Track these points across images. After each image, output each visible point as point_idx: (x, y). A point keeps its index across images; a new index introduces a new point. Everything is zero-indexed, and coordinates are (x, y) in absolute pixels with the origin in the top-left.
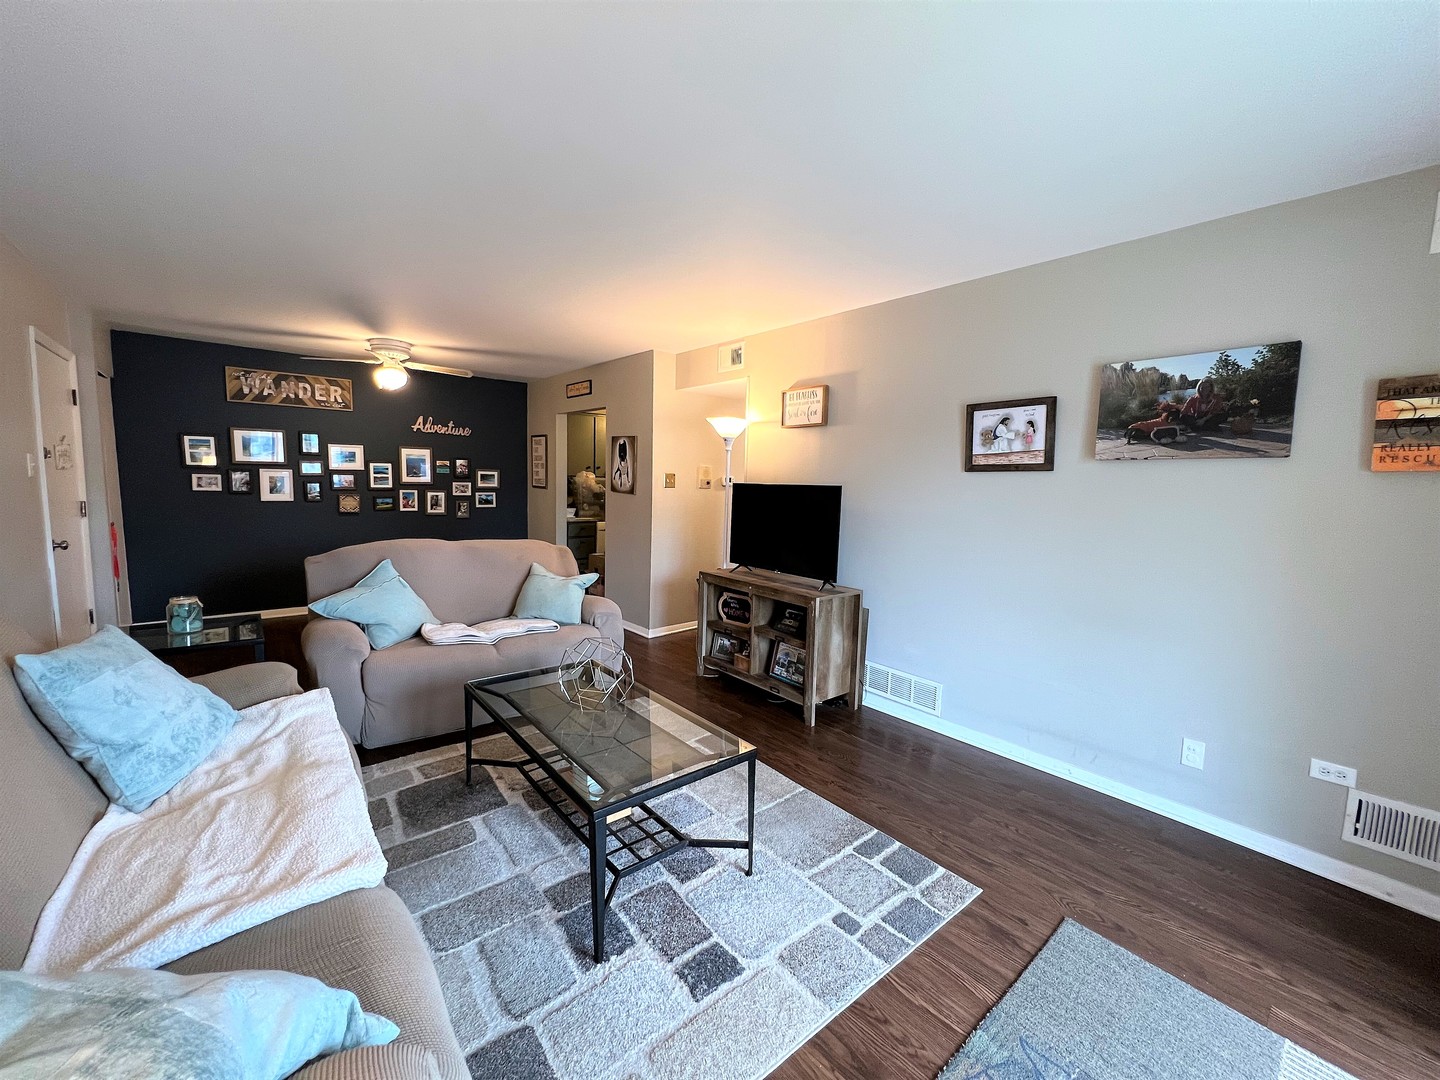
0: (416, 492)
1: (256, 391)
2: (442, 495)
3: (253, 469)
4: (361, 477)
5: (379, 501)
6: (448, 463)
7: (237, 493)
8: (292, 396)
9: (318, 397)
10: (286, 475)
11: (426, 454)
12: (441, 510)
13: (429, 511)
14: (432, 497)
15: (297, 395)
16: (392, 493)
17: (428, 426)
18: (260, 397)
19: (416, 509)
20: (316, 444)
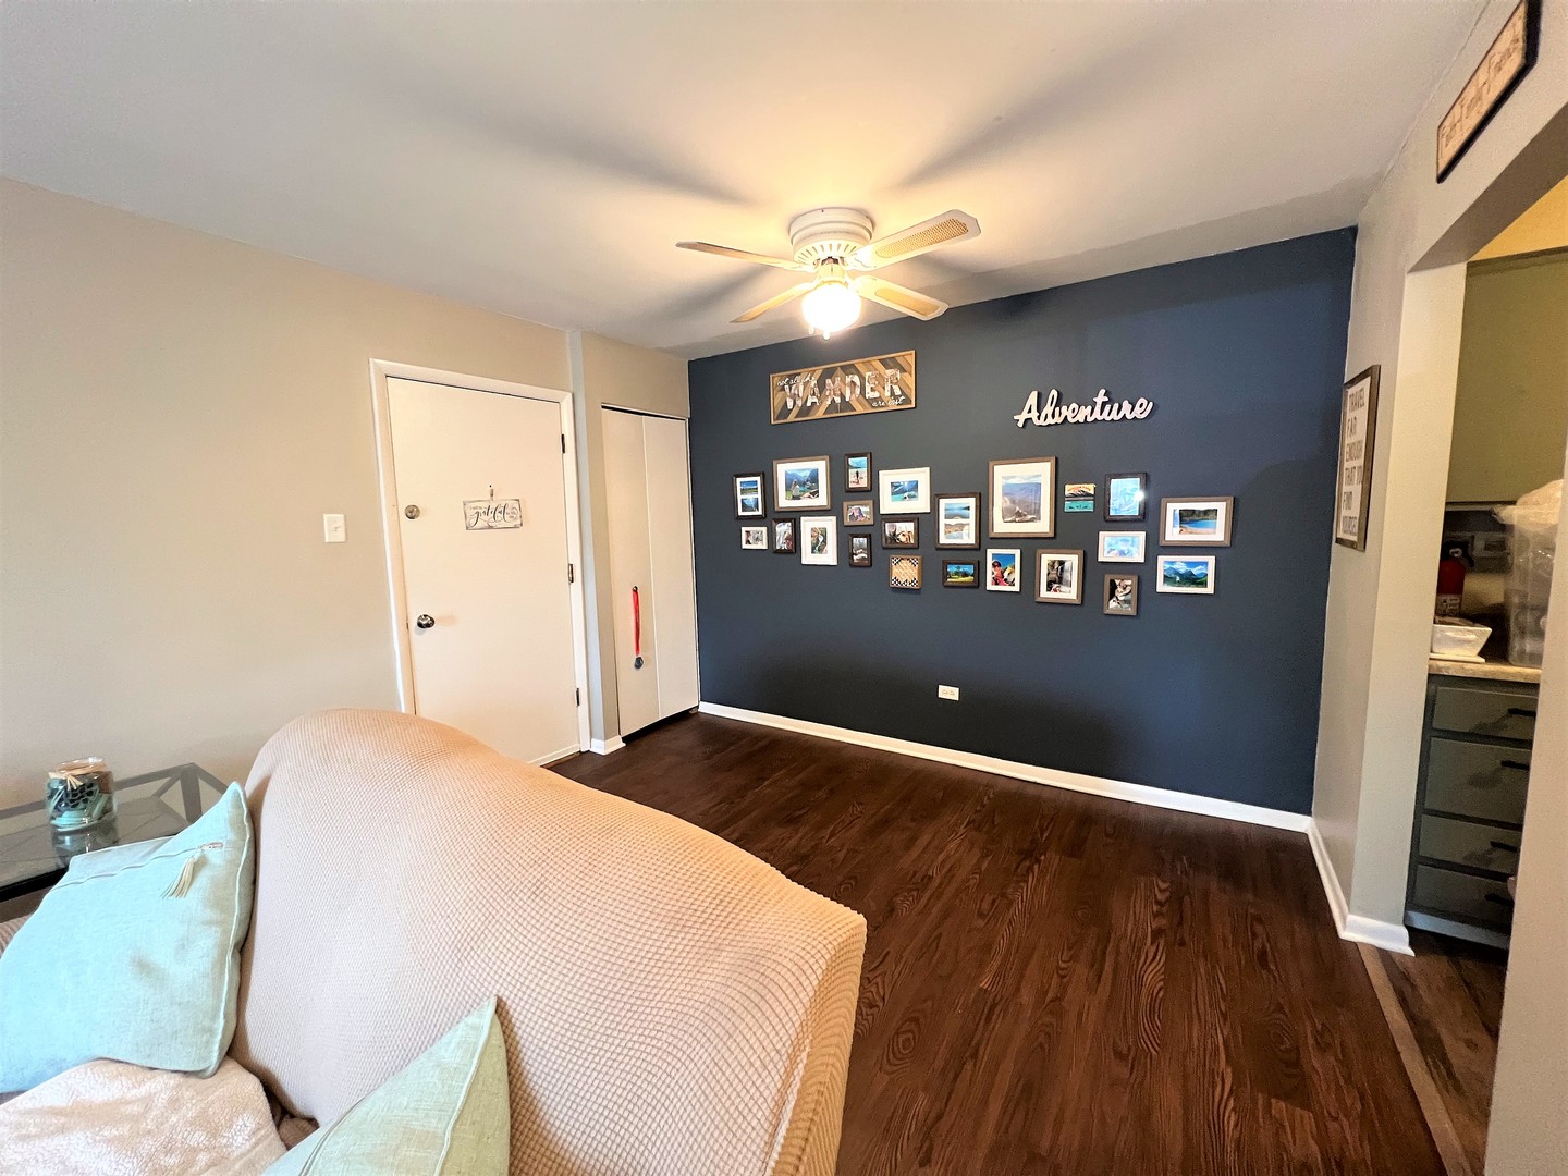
0: (1017, 553)
1: (799, 403)
2: (1072, 561)
3: (793, 517)
4: (926, 523)
5: (952, 569)
6: (1090, 488)
7: (780, 552)
8: (838, 400)
9: (870, 394)
10: (829, 524)
11: (1041, 472)
12: (1069, 593)
13: (1044, 593)
14: (1052, 565)
15: (842, 396)
16: (972, 555)
17: (1048, 410)
18: (805, 410)
19: (1016, 588)
20: (864, 472)
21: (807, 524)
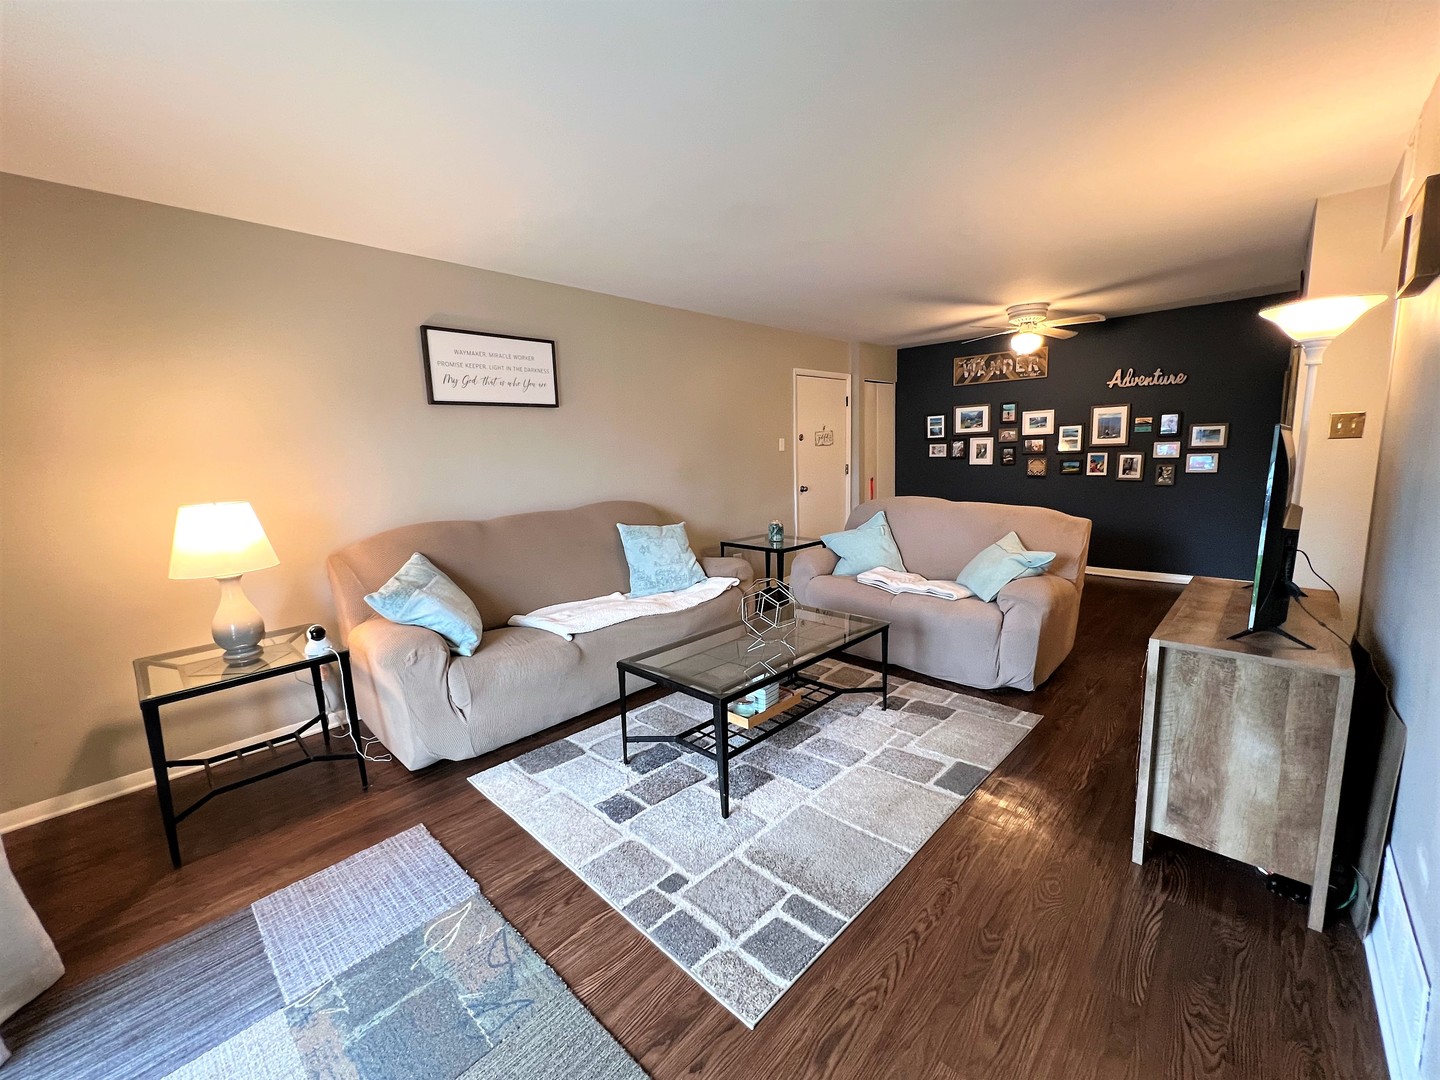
0: (1106, 455)
1: (973, 374)
2: (1138, 458)
3: (966, 438)
4: (1051, 440)
5: (1066, 464)
6: (1150, 420)
7: (955, 458)
8: (998, 372)
9: (1018, 370)
10: (989, 442)
11: (1122, 411)
12: (1136, 475)
13: (1121, 475)
14: (1126, 461)
15: (1001, 371)
16: (1079, 457)
17: (1127, 379)
18: (976, 378)
19: (1105, 473)
20: (1013, 412)
21: (974, 443)
